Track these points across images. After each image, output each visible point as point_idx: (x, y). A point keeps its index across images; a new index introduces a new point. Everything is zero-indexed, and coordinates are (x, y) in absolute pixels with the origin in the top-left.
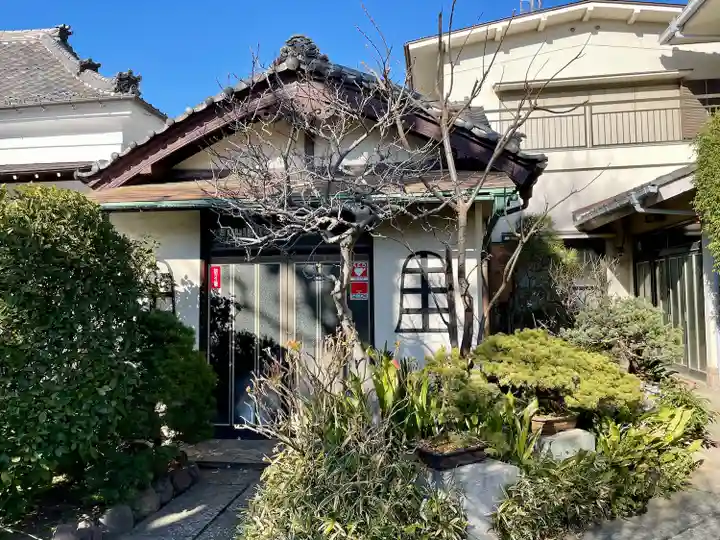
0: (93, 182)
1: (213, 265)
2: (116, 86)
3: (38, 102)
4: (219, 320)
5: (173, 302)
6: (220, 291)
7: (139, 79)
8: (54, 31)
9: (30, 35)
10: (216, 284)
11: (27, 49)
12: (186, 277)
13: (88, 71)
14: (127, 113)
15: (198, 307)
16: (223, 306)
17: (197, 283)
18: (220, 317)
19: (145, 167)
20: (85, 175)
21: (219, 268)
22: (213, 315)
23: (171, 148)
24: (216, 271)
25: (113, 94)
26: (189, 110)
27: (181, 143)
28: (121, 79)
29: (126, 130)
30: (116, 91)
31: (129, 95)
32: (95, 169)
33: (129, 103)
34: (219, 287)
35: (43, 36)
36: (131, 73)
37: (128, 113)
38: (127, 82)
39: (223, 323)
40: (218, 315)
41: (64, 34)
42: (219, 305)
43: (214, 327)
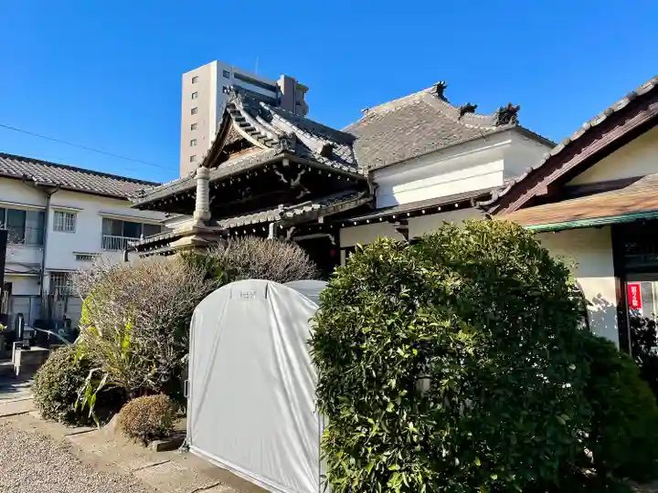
0: (493, 209)
1: (629, 283)
2: (497, 120)
3: (435, 149)
4: (642, 343)
5: (587, 322)
6: (641, 311)
7: (518, 108)
8: (432, 89)
9: (416, 97)
10: (635, 303)
11: (415, 109)
12: (599, 296)
13: (467, 114)
14: (507, 142)
15: (616, 327)
16: (646, 328)
17: (613, 302)
18: (642, 340)
19: (541, 189)
20: (486, 203)
21: (637, 286)
22: (634, 338)
23: (567, 167)
24: (634, 290)
25: (494, 128)
26: (586, 126)
27: (577, 159)
28: (501, 114)
29: (507, 157)
30: (497, 125)
31: (510, 125)
32: (495, 197)
33: (509, 132)
34: (639, 306)
35: (425, 95)
36: (510, 105)
37: (510, 141)
38: (507, 115)
39: (648, 347)
40: (639, 338)
41: (440, 89)
42: (641, 326)
43: (637, 351)
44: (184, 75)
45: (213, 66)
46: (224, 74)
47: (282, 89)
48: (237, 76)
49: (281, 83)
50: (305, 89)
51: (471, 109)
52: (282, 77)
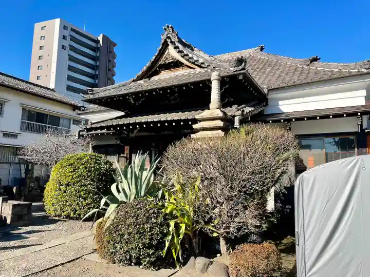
44: (36, 24)
45: (57, 22)
46: (64, 27)
47: (101, 42)
48: (72, 30)
49: (100, 38)
50: (115, 45)
51: (315, 60)
52: (101, 35)
